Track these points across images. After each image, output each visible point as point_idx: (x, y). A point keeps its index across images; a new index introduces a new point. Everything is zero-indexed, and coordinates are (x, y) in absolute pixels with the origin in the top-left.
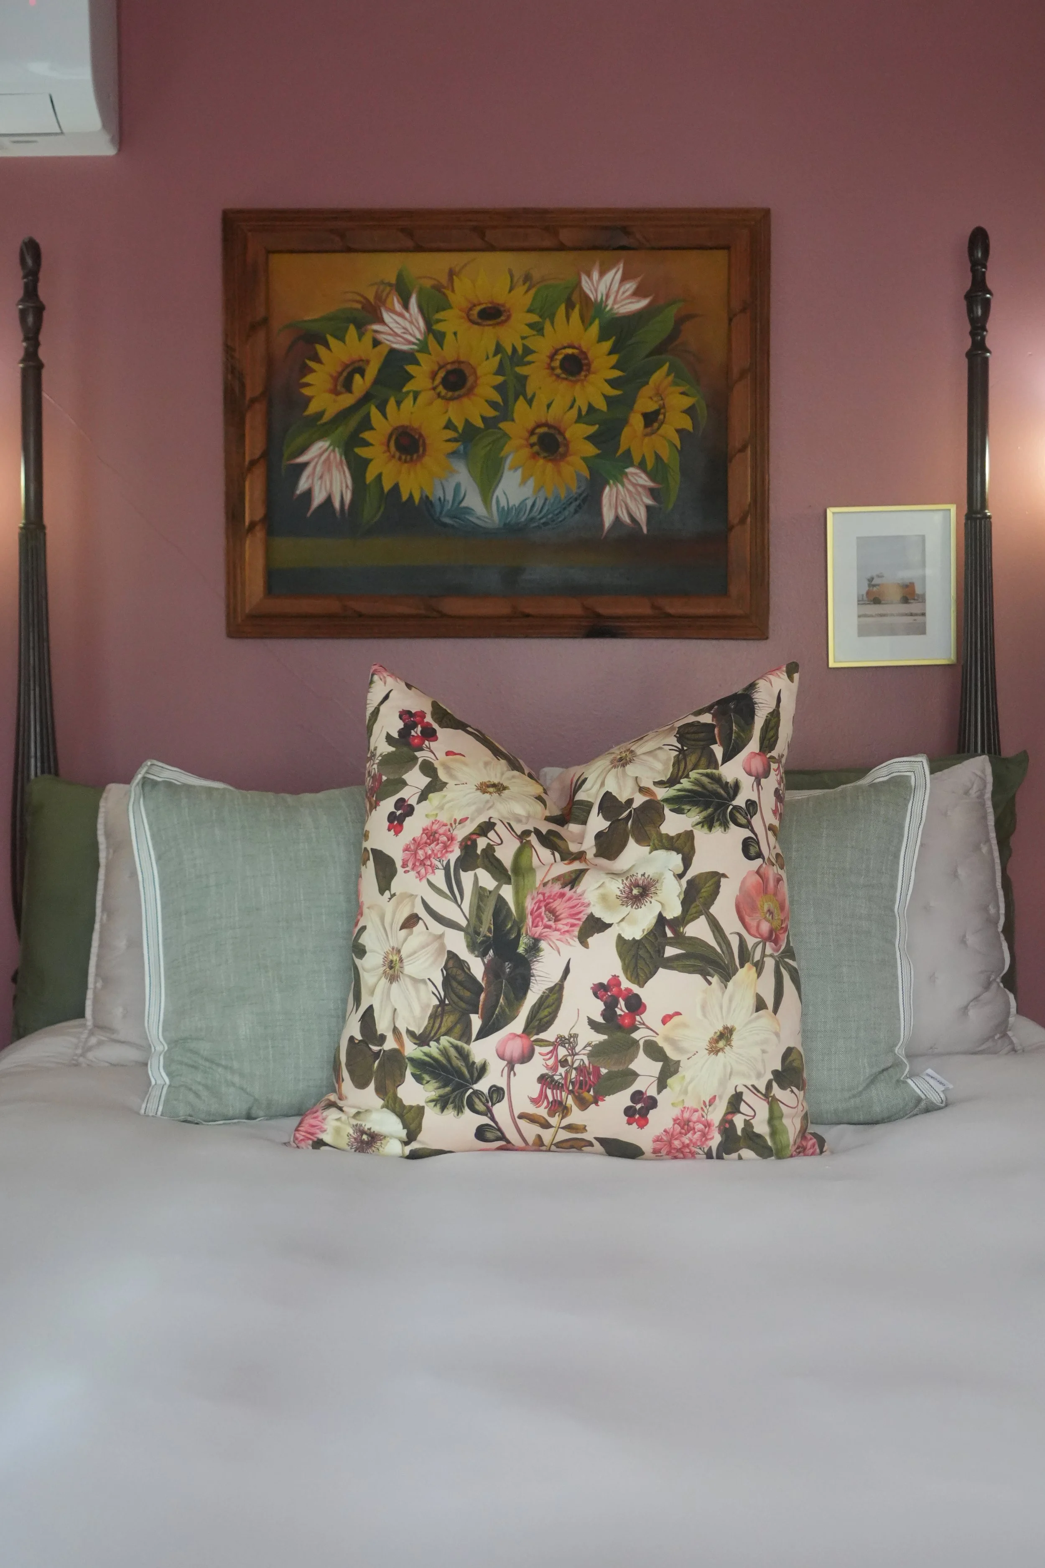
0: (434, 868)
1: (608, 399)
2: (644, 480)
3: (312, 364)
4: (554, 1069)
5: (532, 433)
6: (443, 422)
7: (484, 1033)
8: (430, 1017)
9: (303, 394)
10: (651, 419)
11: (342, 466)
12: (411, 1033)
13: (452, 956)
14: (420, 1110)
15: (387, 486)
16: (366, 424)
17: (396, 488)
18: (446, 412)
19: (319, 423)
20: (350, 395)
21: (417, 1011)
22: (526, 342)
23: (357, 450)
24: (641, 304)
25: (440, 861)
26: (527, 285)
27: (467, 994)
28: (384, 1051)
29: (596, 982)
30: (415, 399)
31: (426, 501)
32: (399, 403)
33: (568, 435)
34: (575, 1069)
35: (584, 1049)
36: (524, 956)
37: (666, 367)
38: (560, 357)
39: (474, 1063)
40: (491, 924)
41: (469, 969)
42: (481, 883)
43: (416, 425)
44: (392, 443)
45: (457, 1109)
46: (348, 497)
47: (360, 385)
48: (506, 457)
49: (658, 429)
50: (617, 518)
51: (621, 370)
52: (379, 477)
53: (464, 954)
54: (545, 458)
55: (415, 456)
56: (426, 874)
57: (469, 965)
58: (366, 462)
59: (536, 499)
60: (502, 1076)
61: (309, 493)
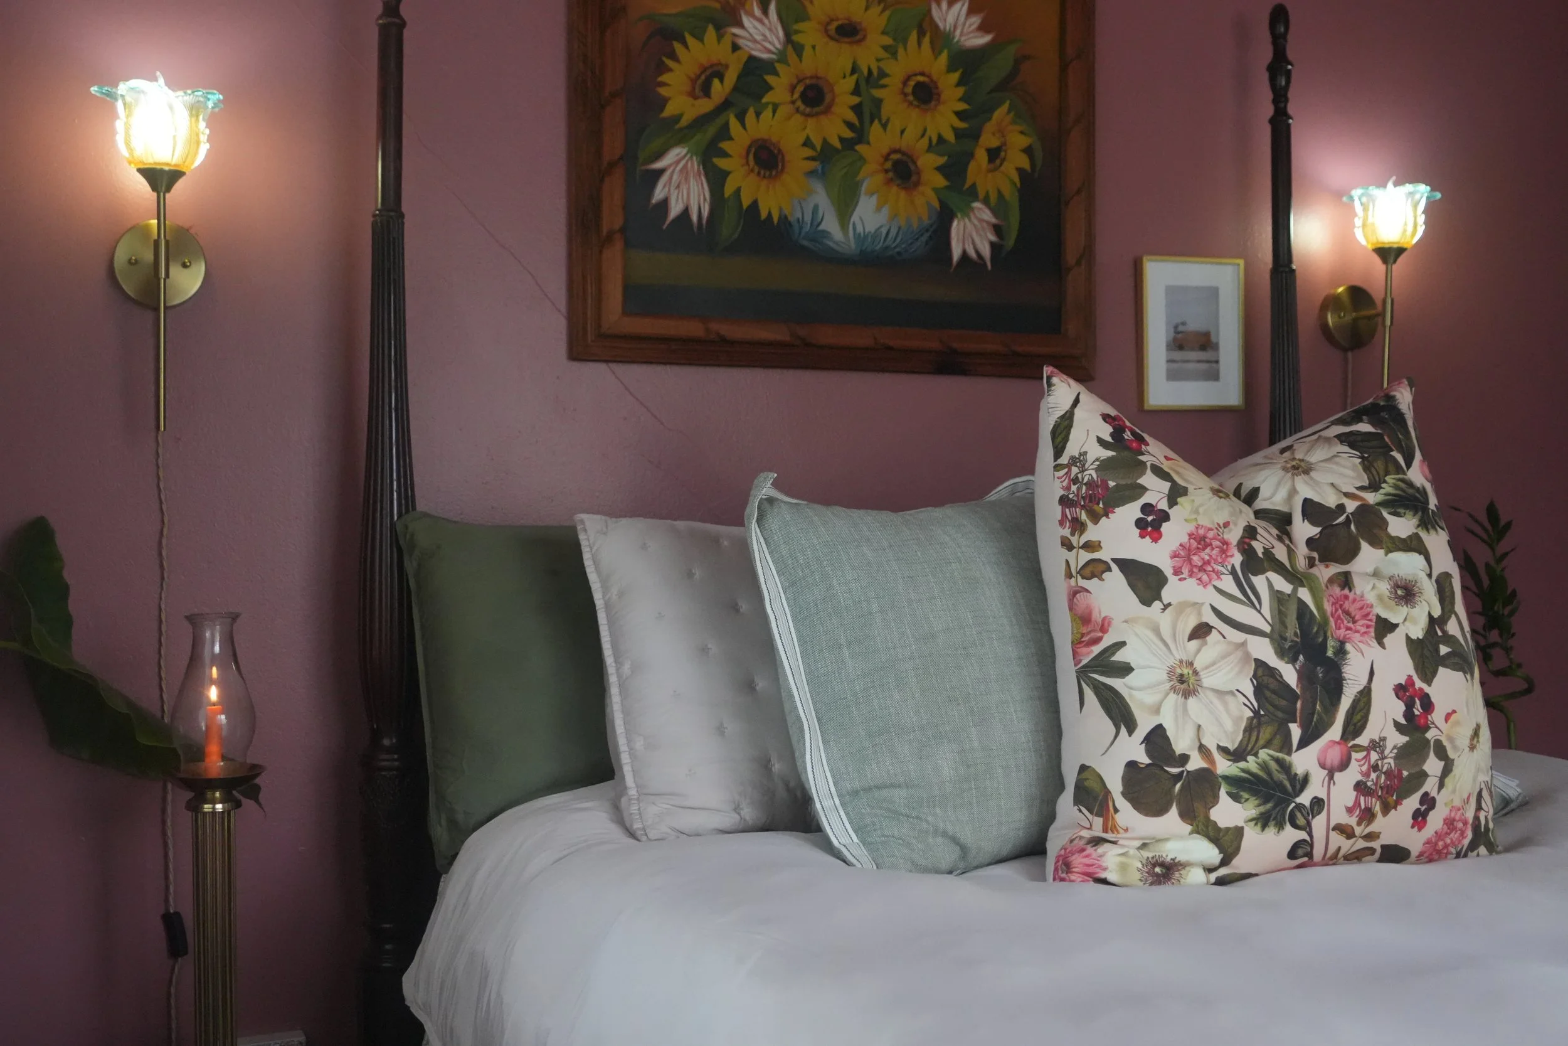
0: (1218, 574)
1: (955, 130)
2: (987, 215)
3: (670, 63)
4: (1367, 774)
5: (886, 158)
6: (802, 140)
7: (1304, 743)
8: (1245, 731)
9: (659, 94)
10: (994, 154)
11: (700, 176)
12: (1223, 750)
13: (1260, 664)
14: (1239, 832)
15: (746, 203)
16: (724, 133)
17: (755, 205)
18: (805, 128)
19: (677, 127)
20: (706, 100)
21: (1229, 725)
22: (882, 64)
23: (716, 160)
24: (984, 40)
25: (1223, 566)
26: (882, 5)
27: (1284, 703)
28: (1188, 772)
29: (1396, 683)
30: (774, 112)
31: (784, 219)
32: (758, 114)
33: (920, 163)
34: (1385, 773)
35: (1391, 752)
36: (1333, 659)
37: (1006, 105)
38: (912, 83)
39: (1296, 775)
40: (1296, 628)
41: (1281, 676)
42: (1277, 588)
43: (774, 139)
44: (751, 157)
45: (1278, 826)
46: (706, 213)
47: (719, 89)
48: (863, 181)
49: (1001, 165)
50: (964, 253)
51: (968, 104)
52: (738, 191)
53: (1273, 661)
54: (898, 185)
55: (774, 173)
56: (1210, 580)
57: (1280, 673)
58: (726, 174)
59: (890, 227)
60: (1323, 786)
61: (665, 203)
